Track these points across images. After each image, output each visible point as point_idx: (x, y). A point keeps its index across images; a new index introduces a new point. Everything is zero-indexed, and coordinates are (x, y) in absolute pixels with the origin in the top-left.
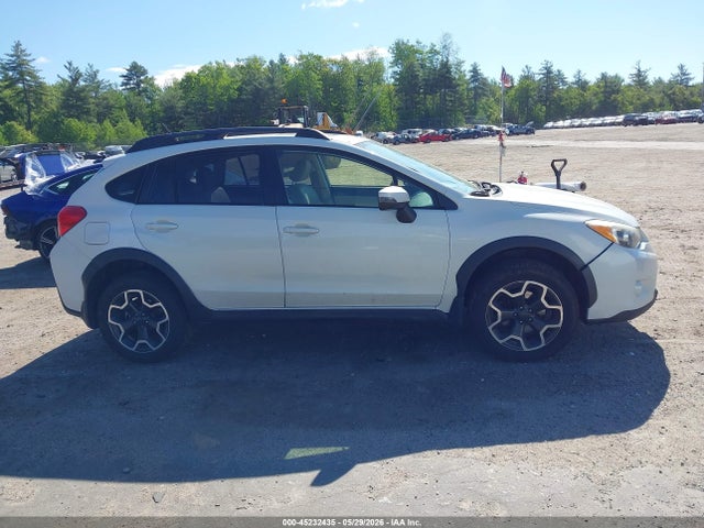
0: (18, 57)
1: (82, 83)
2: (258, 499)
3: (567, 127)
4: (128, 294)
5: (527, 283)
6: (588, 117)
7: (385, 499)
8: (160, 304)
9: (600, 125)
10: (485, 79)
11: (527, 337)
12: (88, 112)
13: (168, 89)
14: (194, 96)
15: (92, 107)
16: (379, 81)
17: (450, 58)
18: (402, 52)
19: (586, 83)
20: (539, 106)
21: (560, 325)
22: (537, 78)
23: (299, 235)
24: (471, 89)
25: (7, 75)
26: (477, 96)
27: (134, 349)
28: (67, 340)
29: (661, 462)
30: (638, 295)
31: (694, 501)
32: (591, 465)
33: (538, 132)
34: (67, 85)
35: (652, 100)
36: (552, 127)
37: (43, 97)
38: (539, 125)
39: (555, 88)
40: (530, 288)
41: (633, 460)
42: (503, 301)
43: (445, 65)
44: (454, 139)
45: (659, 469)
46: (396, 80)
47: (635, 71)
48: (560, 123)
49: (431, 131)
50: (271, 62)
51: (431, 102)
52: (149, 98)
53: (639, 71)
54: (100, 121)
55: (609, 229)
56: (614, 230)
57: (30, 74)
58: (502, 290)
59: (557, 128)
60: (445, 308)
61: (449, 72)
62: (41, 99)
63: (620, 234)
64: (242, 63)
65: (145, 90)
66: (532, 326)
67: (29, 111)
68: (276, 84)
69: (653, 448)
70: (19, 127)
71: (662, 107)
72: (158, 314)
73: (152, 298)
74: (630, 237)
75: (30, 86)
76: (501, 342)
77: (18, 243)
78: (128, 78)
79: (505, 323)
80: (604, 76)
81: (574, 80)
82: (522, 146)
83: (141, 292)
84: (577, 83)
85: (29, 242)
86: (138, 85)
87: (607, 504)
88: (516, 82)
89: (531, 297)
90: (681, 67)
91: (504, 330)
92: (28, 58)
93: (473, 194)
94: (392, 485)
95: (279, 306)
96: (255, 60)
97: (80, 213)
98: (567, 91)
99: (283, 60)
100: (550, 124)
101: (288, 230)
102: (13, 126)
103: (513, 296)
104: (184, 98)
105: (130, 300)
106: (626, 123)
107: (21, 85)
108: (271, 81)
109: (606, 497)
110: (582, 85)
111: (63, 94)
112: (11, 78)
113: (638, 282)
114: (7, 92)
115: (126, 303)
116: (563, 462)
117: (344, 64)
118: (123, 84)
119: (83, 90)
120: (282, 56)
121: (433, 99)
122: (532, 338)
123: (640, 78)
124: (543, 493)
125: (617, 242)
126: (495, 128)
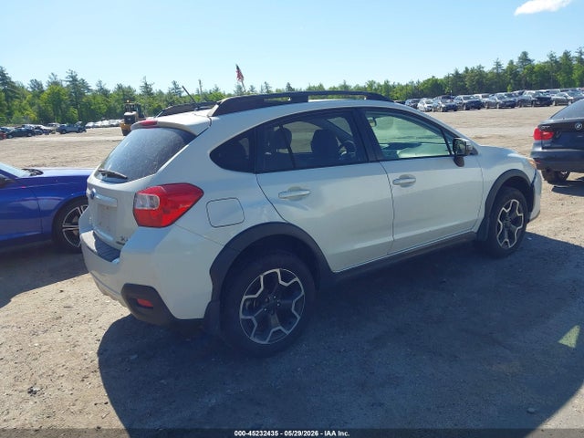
3: (106, 127)
4: (265, 277)
5: (512, 201)
8: (296, 279)
10: (14, 83)
19: (107, 91)
21: (522, 226)
22: (65, 84)
23: (404, 185)
26: (9, 98)
27: (266, 342)
35: (159, 107)
36: (93, 127)
39: (82, 94)
44: (9, 137)
47: (143, 84)
48: (99, 123)
53: (146, 84)
58: (503, 209)
60: (476, 229)
73: (289, 275)
76: (501, 245)
80: (120, 87)
81: (97, 88)
83: (278, 271)
84: (99, 91)
88: (45, 87)
90: (175, 83)
98: (92, 97)
101: (396, 182)
103: (507, 211)
110: (104, 93)
115: (262, 289)
123: (147, 89)
126: (43, 127)
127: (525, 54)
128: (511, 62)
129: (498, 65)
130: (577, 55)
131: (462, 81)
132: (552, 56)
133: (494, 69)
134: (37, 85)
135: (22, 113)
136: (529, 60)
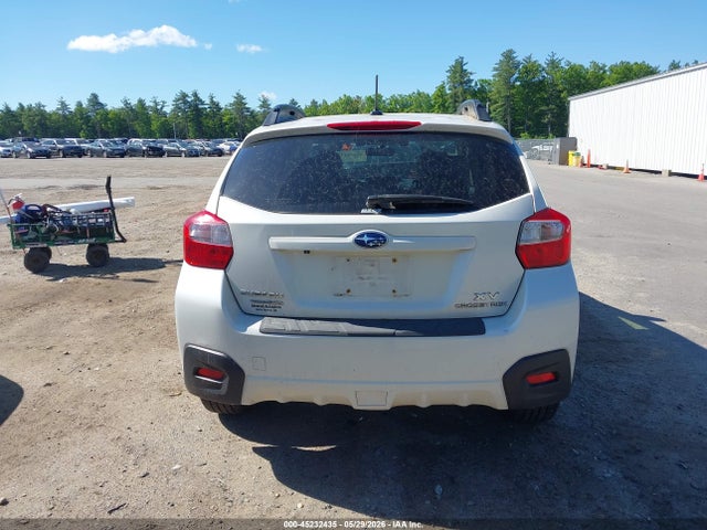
127: (95, 96)
128: (80, 104)
129: (64, 105)
130: (152, 104)
131: (16, 121)
132: (126, 103)
133: (58, 109)
136: (102, 104)
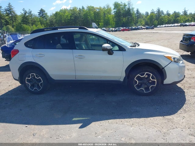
0: (10, 7)
1: (27, 15)
2: (63, 136)
3: (163, 27)
4: (31, 75)
5: (146, 73)
6: (170, 24)
7: (100, 137)
8: (40, 78)
9: (173, 26)
10: (141, 13)
11: (145, 89)
12: (29, 23)
13: (51, 16)
14: (58, 18)
15: (30, 21)
16: (110, 14)
17: (130, 7)
18: (116, 5)
19: (170, 14)
20: (156, 21)
21: (155, 85)
22: (156, 13)
23: (80, 58)
24: (136, 16)
25: (7, 12)
26: (138, 18)
27: (33, 90)
28: (16, 87)
29: (182, 127)
30: (179, 77)
31: (192, 140)
32: (161, 128)
33: (155, 28)
34: (23, 15)
35: (188, 19)
36: (159, 27)
37: (17, 19)
38: (156, 26)
39: (160, 16)
40: (147, 74)
41: (174, 127)
42: (139, 78)
43: (129, 9)
44: (131, 30)
45: (181, 129)
46: (115, 13)
47: (184, 11)
48: (161, 26)
49: (125, 28)
50: (80, 8)
51: (124, 20)
52: (46, 19)
53: (185, 11)
54: (32, 25)
55: (171, 57)
56: (172, 58)
57: (13, 12)
58: (138, 75)
59: (161, 27)
60: (122, 80)
61: (130, 11)
62: (16, 19)
63: (174, 58)
64: (71, 9)
65: (45, 17)
66: (147, 86)
67: (13, 22)
68: (81, 15)
69: (180, 123)
70: (10, 27)
71: (191, 21)
72: (40, 80)
73: (38, 76)
74: (177, 60)
75: (13, 15)
76: (138, 90)
77: (6, 59)
78: (40, 13)
79: (139, 85)
80: (175, 12)
81: (166, 13)
82: (150, 32)
83: (35, 74)
84: (167, 14)
85: (8, 59)
86: (43, 15)
87: (165, 140)
88: (149, 14)
89: (147, 77)
91: (139, 86)
92: (13, 7)
93: (131, 46)
94: (102, 132)
95: (74, 79)
96: (75, 8)
97: (17, 51)
98: (164, 17)
99: (83, 8)
100: (159, 26)
101: (76, 57)
102: (8, 27)
103: (142, 77)
104: (55, 19)
105: (32, 76)
106: (181, 26)
107: (10, 15)
108: (79, 14)
109: (165, 138)
110: (169, 14)
111: (22, 17)
112: (8, 13)
113: (179, 73)
114: (7, 17)
115: (31, 77)
116: (153, 127)
117: (100, 9)
118: (39, 15)
119: (27, 16)
120: (83, 7)
121: (125, 19)
122: (147, 89)
123: (185, 13)
124: (146, 136)
125: (173, 61)
126: (143, 27)
134: (147, 13)
135: (141, 23)
